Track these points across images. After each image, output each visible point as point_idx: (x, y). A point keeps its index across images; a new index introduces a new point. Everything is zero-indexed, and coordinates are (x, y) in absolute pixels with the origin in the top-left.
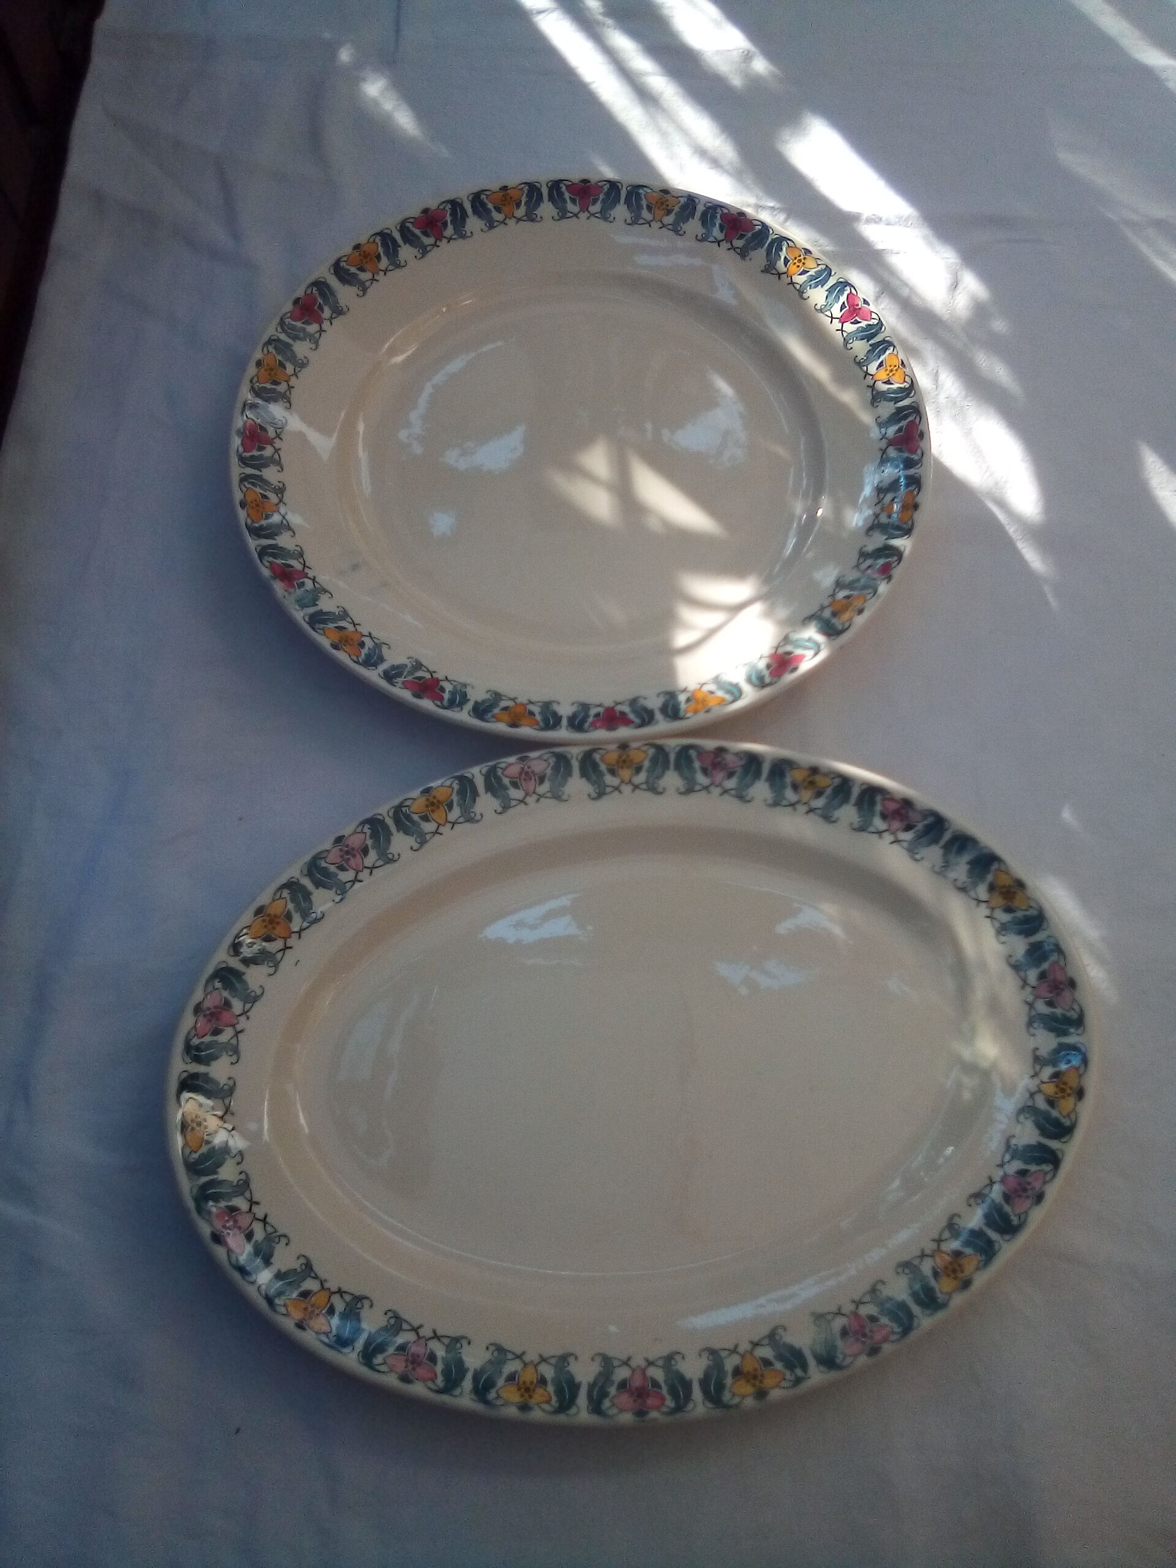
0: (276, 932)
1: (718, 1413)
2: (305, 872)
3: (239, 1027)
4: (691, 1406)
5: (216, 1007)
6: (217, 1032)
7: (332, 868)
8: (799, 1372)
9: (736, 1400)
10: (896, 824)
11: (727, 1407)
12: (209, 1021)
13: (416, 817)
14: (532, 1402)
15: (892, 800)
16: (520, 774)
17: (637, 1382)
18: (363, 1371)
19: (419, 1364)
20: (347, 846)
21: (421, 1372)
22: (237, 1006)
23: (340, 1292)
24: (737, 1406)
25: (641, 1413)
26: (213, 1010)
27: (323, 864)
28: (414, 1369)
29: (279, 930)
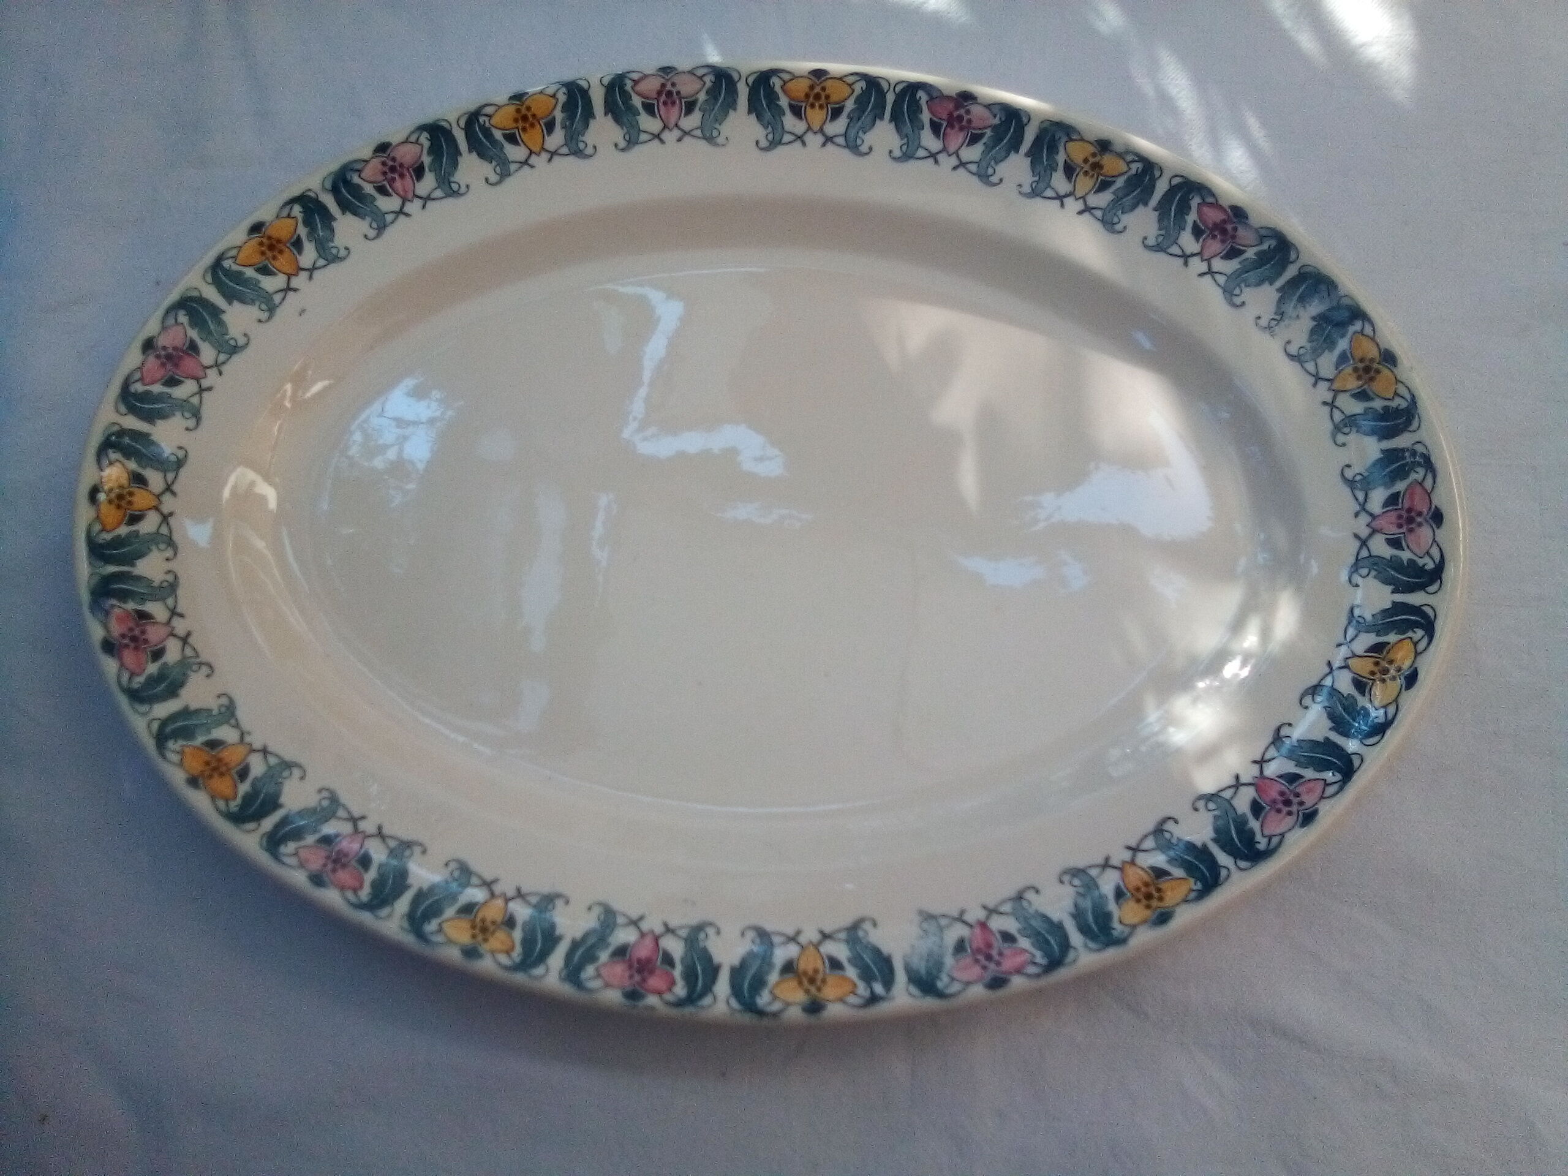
0: (277, 264)
1: (747, 1019)
2: (328, 185)
3: (205, 383)
4: (707, 1000)
5: (175, 348)
6: (172, 382)
7: (369, 189)
8: (879, 988)
9: (776, 1007)
10: (1215, 246)
11: (760, 1013)
12: (163, 365)
13: (498, 135)
14: (485, 948)
15: (1216, 205)
16: (659, 93)
17: (644, 951)
18: (263, 858)
19: (344, 866)
20: (394, 159)
21: (343, 876)
22: (207, 353)
23: (265, 751)
24: (775, 1015)
25: (633, 995)
26: (170, 351)
27: (356, 179)
28: (334, 871)
29: (283, 262)
